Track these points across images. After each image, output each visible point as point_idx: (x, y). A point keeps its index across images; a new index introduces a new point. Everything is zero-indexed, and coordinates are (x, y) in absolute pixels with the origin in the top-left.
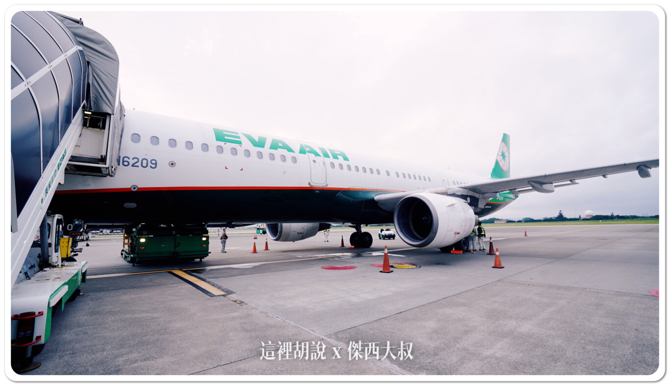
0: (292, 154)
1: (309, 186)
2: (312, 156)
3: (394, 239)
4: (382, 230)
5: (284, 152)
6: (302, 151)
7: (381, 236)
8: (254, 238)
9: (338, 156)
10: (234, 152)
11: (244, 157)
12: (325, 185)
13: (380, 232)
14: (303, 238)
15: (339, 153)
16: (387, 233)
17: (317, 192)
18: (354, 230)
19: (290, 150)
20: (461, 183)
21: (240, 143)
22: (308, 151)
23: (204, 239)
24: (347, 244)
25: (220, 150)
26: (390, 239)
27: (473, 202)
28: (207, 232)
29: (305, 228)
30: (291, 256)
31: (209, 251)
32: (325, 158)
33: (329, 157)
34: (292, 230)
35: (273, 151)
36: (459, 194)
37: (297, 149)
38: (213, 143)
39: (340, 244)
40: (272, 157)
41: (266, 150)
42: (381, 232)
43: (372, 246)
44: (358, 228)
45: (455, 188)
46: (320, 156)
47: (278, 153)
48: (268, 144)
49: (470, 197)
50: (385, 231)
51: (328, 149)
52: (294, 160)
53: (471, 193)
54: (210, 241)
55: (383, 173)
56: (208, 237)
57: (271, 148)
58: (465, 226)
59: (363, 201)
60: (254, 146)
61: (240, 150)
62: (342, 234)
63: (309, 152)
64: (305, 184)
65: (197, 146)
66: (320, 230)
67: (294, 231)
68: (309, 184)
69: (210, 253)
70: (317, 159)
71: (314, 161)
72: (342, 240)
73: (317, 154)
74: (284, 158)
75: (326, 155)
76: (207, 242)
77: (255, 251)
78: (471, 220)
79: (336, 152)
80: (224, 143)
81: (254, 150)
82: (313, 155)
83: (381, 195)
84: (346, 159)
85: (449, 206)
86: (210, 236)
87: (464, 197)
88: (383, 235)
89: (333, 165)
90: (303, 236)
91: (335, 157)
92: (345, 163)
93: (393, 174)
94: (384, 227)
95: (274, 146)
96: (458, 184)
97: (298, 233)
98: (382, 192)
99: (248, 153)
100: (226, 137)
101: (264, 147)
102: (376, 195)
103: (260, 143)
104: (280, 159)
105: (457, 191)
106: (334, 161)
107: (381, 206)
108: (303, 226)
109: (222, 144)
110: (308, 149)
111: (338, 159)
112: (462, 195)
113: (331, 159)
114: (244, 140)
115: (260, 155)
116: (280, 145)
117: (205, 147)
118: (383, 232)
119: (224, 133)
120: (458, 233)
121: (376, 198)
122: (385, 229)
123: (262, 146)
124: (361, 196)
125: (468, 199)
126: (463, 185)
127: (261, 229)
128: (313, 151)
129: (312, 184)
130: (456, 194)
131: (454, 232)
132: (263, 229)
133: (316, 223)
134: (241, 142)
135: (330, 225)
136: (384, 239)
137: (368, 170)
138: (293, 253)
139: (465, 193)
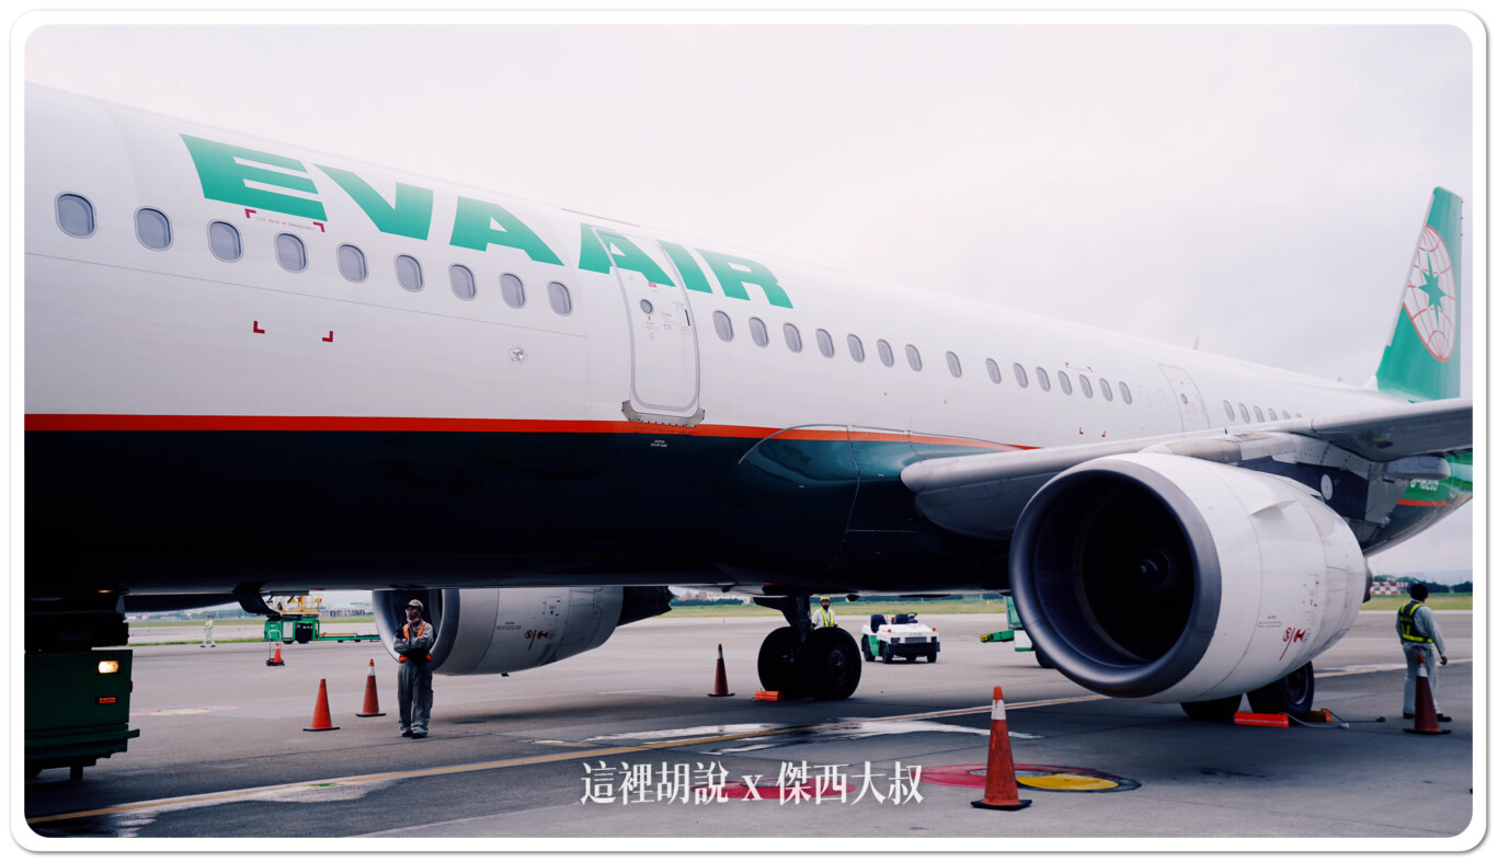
0: (549, 272)
1: (623, 418)
2: (637, 282)
3: (932, 659)
4: (877, 622)
5: (516, 260)
6: (594, 259)
7: (874, 648)
8: (270, 663)
9: (748, 287)
10: (294, 253)
11: (341, 279)
12: (690, 413)
13: (867, 630)
14: (549, 655)
15: (747, 269)
16: (903, 632)
17: (659, 443)
18: (777, 620)
19: (541, 253)
20: (1287, 416)
21: (315, 212)
22: (615, 256)
23: (106, 667)
24: (746, 679)
25: (227, 240)
26: (911, 660)
27: (1348, 499)
28: (121, 635)
29: (562, 609)
30: (514, 740)
31: (131, 727)
32: (692, 293)
33: (710, 291)
34: (501, 622)
35: (466, 256)
36: (1289, 458)
37: (570, 250)
38: (193, 210)
39: (708, 684)
40: (465, 284)
41: (437, 251)
42: (875, 629)
43: (857, 693)
44: (796, 613)
45: (1269, 435)
46: (671, 284)
47: (491, 262)
48: (442, 222)
49: (1333, 472)
50: (890, 626)
51: (700, 251)
52: (562, 298)
53: (1336, 458)
54: (136, 675)
55: (934, 359)
56: (125, 660)
57: (456, 241)
58: (1328, 602)
59: (853, 487)
60: (382, 230)
61: (321, 246)
62: (719, 637)
63: (623, 263)
64: (607, 411)
65: (117, 217)
66: (625, 619)
67: (510, 626)
68: (626, 406)
69: (136, 733)
70: (660, 295)
71: (647, 306)
72: (721, 663)
73: (655, 276)
74: (515, 291)
75: (695, 281)
76: (122, 680)
77: (323, 721)
78: (1349, 574)
79: (734, 266)
80: (242, 209)
81: (384, 248)
82: (639, 276)
83: (927, 463)
84: (778, 298)
85: (1257, 514)
86: (136, 651)
87: (1306, 473)
88: (882, 643)
89: (725, 329)
90: (549, 645)
91: (734, 288)
92: (775, 318)
93: (975, 370)
94: (889, 610)
95: (471, 232)
96: (1274, 418)
97: (529, 634)
98: (929, 447)
99: (354, 261)
100: (249, 184)
101: (424, 237)
102: (908, 463)
103: (405, 218)
104: (498, 291)
105: (1281, 448)
106: (731, 306)
107: (928, 512)
108: (552, 602)
109: (232, 212)
110: (615, 250)
111: (746, 297)
112: (1300, 465)
113: (718, 299)
114: (330, 195)
115: (411, 273)
116: (495, 225)
117: (155, 226)
118: (881, 627)
119: (239, 161)
120: (1299, 635)
121: (911, 473)
122: (888, 618)
123: (421, 232)
124: (846, 463)
125: (1326, 481)
126: (1295, 423)
127: (288, 618)
128: (636, 261)
129: (636, 407)
130: (1275, 458)
131: (1281, 633)
132: (299, 617)
133: (607, 588)
134: (319, 205)
135: (671, 596)
136: (888, 661)
137: (871, 350)
138: (521, 724)
139: (1311, 454)
